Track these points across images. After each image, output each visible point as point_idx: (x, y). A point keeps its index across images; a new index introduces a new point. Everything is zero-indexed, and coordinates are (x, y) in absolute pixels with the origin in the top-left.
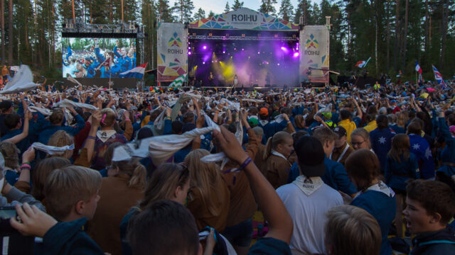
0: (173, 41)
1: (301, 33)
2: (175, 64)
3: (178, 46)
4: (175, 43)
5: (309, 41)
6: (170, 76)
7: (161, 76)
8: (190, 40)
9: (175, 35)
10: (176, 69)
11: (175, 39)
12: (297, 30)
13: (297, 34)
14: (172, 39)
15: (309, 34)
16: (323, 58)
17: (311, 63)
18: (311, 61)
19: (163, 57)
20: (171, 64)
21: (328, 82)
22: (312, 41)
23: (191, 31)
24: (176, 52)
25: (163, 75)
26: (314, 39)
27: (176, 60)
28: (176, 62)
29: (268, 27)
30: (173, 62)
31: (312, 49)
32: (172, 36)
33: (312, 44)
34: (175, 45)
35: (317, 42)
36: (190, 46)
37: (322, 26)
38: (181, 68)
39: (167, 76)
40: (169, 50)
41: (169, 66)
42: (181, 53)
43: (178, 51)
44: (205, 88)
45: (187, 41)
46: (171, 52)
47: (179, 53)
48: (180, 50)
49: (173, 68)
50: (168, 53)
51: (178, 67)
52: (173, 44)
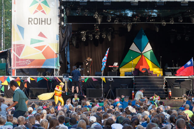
2: (40, 41)
3: (43, 12)
4: (40, 8)
6: (32, 60)
7: (18, 59)
10: (40, 48)
11: (40, 2)
14: (34, 2)
19: (21, 29)
20: (33, 42)
24: (41, 21)
25: (20, 58)
27: (41, 35)
28: (41, 38)
30: (37, 37)
34: (40, 12)
36: (62, 11)
38: (48, 46)
39: (27, 59)
40: (30, 20)
41: (31, 44)
42: (49, 23)
43: (43, 20)
44: (86, 78)
45: (59, 5)
46: (33, 22)
47: (45, 23)
48: (47, 19)
49: (36, 48)
50: (29, 24)
51: (44, 46)
52: (36, 10)
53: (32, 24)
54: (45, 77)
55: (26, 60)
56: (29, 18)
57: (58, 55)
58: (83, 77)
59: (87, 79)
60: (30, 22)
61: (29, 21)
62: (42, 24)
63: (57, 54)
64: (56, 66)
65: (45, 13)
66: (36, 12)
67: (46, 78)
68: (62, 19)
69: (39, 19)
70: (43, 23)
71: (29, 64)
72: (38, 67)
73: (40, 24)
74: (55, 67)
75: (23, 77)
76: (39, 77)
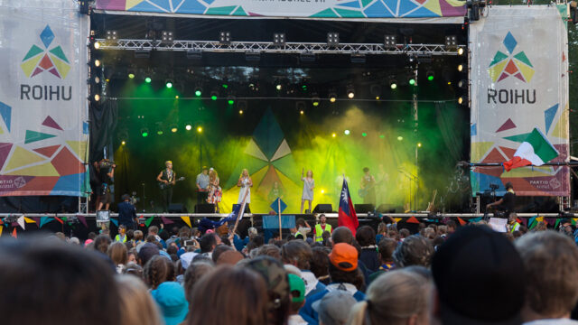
0: (38, 58)
1: (474, 30)
2: (45, 136)
3: (54, 72)
4: (46, 63)
5: (499, 56)
6: (28, 179)
8: (95, 54)
9: (46, 35)
10: (46, 151)
11: (47, 51)
12: (461, 20)
13: (461, 34)
14: (34, 51)
15: (504, 35)
16: (551, 113)
17: (510, 132)
18: (509, 124)
19: (5, 109)
20: (31, 137)
21: (568, 193)
22: (511, 57)
23: (101, 25)
24: (48, 93)
25: (2, 173)
26: (517, 50)
27: (49, 122)
28: (49, 130)
29: (362, 9)
30: (39, 128)
31: (512, 83)
32: (35, 40)
33: (511, 68)
34: (46, 72)
35: (526, 61)
36: (95, 72)
37: (544, 7)
38: (65, 148)
39: (17, 177)
40: (25, 89)
41: (26, 142)
42: (67, 96)
43: (54, 90)
44: (147, 218)
45: (88, 58)
46: (30, 94)
47: (58, 96)
48: (63, 87)
49: (36, 150)
50: (22, 98)
51: (56, 147)
52: (38, 69)
53: (29, 98)
54: (59, 215)
55: (14, 177)
56: (22, 86)
57: (87, 167)
58: (142, 217)
59: (150, 220)
60: (24, 95)
61: (22, 92)
62: (51, 99)
63: (85, 164)
64: (82, 190)
65: (57, 75)
66: (38, 71)
67: (60, 218)
68: (95, 88)
69: (46, 87)
70: (54, 96)
71: (21, 186)
72: (42, 193)
73: (46, 98)
74: (80, 194)
75: (7, 215)
76: (45, 217)
